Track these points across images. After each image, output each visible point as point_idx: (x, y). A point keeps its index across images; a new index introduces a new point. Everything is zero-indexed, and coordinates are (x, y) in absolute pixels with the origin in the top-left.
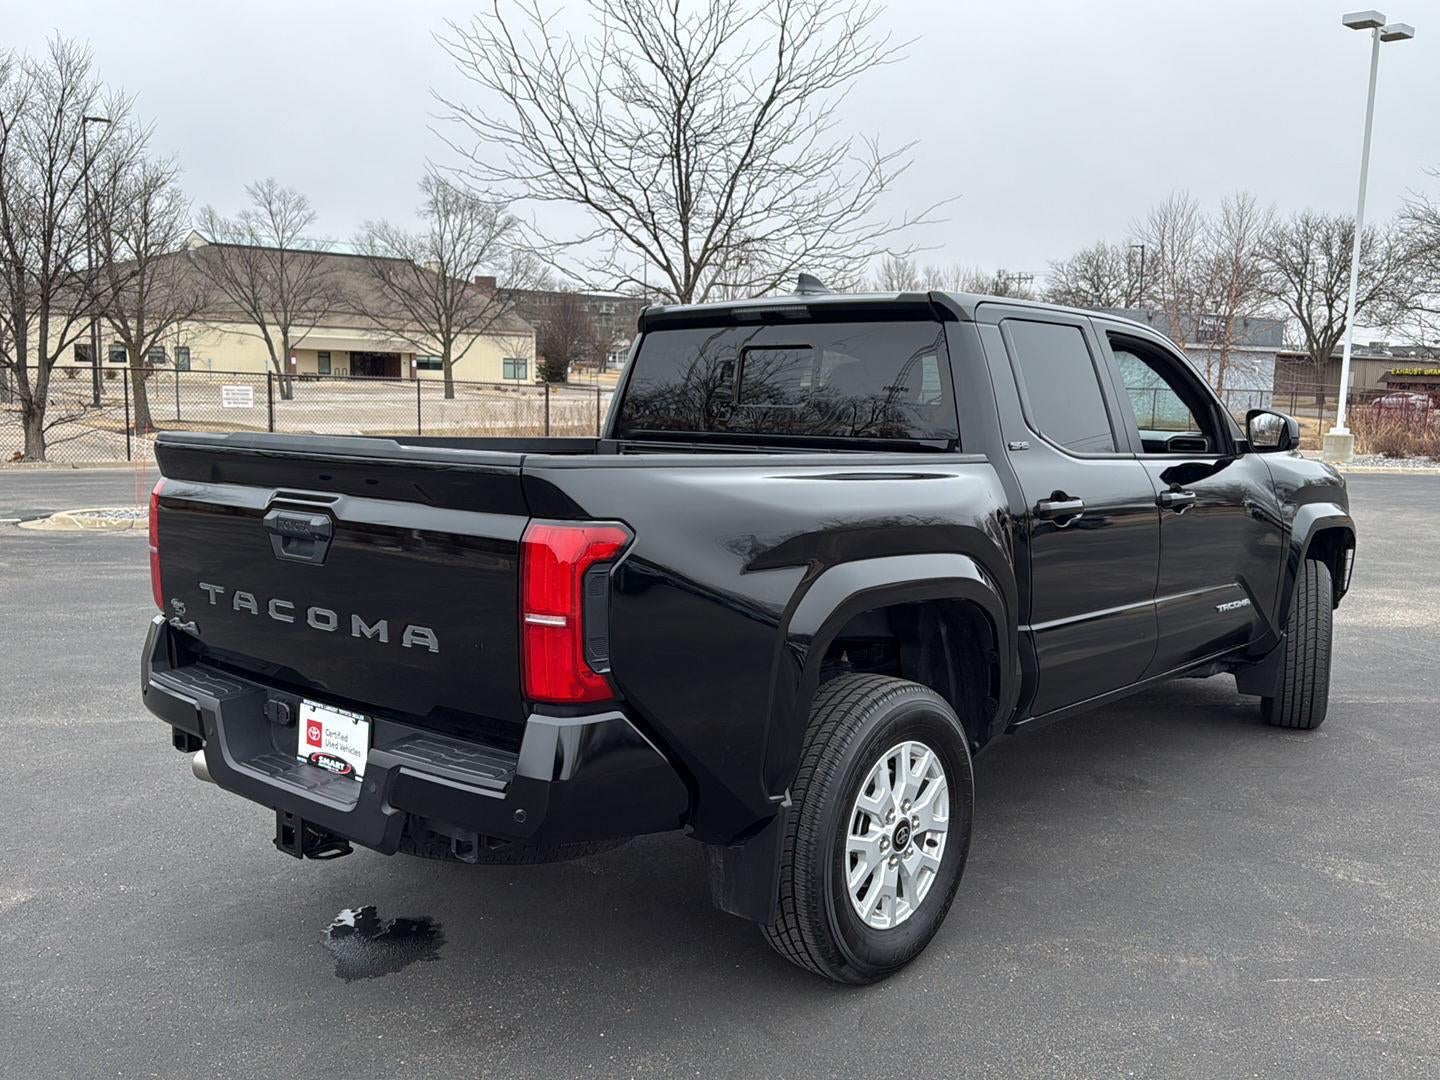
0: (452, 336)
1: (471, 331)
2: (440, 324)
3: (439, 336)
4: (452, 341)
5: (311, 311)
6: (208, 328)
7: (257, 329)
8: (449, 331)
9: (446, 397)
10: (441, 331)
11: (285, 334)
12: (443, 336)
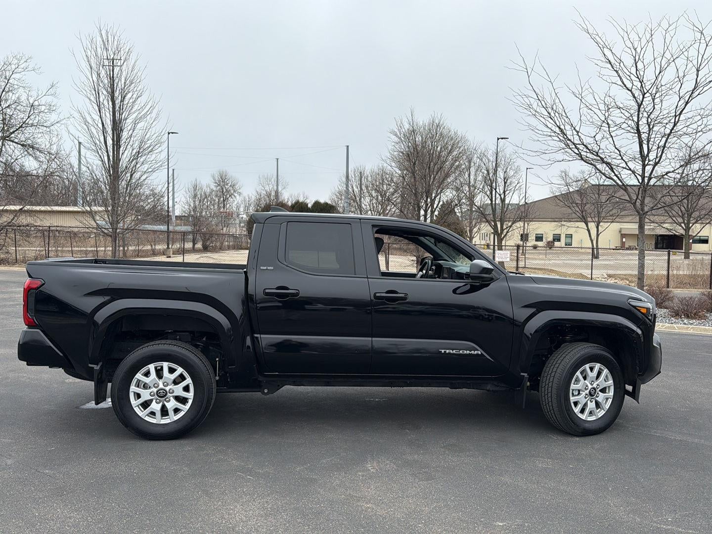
0: (691, 225)
1: (703, 222)
2: (683, 219)
3: (683, 225)
4: (690, 228)
5: (611, 216)
6: (562, 225)
7: (583, 225)
8: (688, 223)
9: (685, 258)
10: (684, 222)
11: (597, 227)
12: (685, 225)
